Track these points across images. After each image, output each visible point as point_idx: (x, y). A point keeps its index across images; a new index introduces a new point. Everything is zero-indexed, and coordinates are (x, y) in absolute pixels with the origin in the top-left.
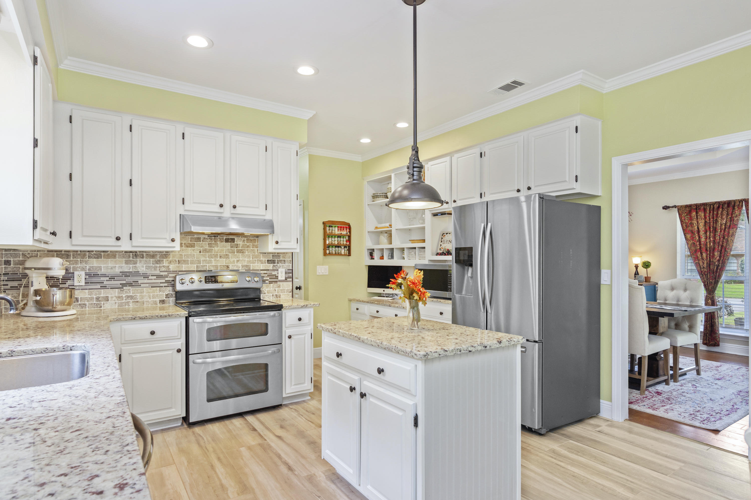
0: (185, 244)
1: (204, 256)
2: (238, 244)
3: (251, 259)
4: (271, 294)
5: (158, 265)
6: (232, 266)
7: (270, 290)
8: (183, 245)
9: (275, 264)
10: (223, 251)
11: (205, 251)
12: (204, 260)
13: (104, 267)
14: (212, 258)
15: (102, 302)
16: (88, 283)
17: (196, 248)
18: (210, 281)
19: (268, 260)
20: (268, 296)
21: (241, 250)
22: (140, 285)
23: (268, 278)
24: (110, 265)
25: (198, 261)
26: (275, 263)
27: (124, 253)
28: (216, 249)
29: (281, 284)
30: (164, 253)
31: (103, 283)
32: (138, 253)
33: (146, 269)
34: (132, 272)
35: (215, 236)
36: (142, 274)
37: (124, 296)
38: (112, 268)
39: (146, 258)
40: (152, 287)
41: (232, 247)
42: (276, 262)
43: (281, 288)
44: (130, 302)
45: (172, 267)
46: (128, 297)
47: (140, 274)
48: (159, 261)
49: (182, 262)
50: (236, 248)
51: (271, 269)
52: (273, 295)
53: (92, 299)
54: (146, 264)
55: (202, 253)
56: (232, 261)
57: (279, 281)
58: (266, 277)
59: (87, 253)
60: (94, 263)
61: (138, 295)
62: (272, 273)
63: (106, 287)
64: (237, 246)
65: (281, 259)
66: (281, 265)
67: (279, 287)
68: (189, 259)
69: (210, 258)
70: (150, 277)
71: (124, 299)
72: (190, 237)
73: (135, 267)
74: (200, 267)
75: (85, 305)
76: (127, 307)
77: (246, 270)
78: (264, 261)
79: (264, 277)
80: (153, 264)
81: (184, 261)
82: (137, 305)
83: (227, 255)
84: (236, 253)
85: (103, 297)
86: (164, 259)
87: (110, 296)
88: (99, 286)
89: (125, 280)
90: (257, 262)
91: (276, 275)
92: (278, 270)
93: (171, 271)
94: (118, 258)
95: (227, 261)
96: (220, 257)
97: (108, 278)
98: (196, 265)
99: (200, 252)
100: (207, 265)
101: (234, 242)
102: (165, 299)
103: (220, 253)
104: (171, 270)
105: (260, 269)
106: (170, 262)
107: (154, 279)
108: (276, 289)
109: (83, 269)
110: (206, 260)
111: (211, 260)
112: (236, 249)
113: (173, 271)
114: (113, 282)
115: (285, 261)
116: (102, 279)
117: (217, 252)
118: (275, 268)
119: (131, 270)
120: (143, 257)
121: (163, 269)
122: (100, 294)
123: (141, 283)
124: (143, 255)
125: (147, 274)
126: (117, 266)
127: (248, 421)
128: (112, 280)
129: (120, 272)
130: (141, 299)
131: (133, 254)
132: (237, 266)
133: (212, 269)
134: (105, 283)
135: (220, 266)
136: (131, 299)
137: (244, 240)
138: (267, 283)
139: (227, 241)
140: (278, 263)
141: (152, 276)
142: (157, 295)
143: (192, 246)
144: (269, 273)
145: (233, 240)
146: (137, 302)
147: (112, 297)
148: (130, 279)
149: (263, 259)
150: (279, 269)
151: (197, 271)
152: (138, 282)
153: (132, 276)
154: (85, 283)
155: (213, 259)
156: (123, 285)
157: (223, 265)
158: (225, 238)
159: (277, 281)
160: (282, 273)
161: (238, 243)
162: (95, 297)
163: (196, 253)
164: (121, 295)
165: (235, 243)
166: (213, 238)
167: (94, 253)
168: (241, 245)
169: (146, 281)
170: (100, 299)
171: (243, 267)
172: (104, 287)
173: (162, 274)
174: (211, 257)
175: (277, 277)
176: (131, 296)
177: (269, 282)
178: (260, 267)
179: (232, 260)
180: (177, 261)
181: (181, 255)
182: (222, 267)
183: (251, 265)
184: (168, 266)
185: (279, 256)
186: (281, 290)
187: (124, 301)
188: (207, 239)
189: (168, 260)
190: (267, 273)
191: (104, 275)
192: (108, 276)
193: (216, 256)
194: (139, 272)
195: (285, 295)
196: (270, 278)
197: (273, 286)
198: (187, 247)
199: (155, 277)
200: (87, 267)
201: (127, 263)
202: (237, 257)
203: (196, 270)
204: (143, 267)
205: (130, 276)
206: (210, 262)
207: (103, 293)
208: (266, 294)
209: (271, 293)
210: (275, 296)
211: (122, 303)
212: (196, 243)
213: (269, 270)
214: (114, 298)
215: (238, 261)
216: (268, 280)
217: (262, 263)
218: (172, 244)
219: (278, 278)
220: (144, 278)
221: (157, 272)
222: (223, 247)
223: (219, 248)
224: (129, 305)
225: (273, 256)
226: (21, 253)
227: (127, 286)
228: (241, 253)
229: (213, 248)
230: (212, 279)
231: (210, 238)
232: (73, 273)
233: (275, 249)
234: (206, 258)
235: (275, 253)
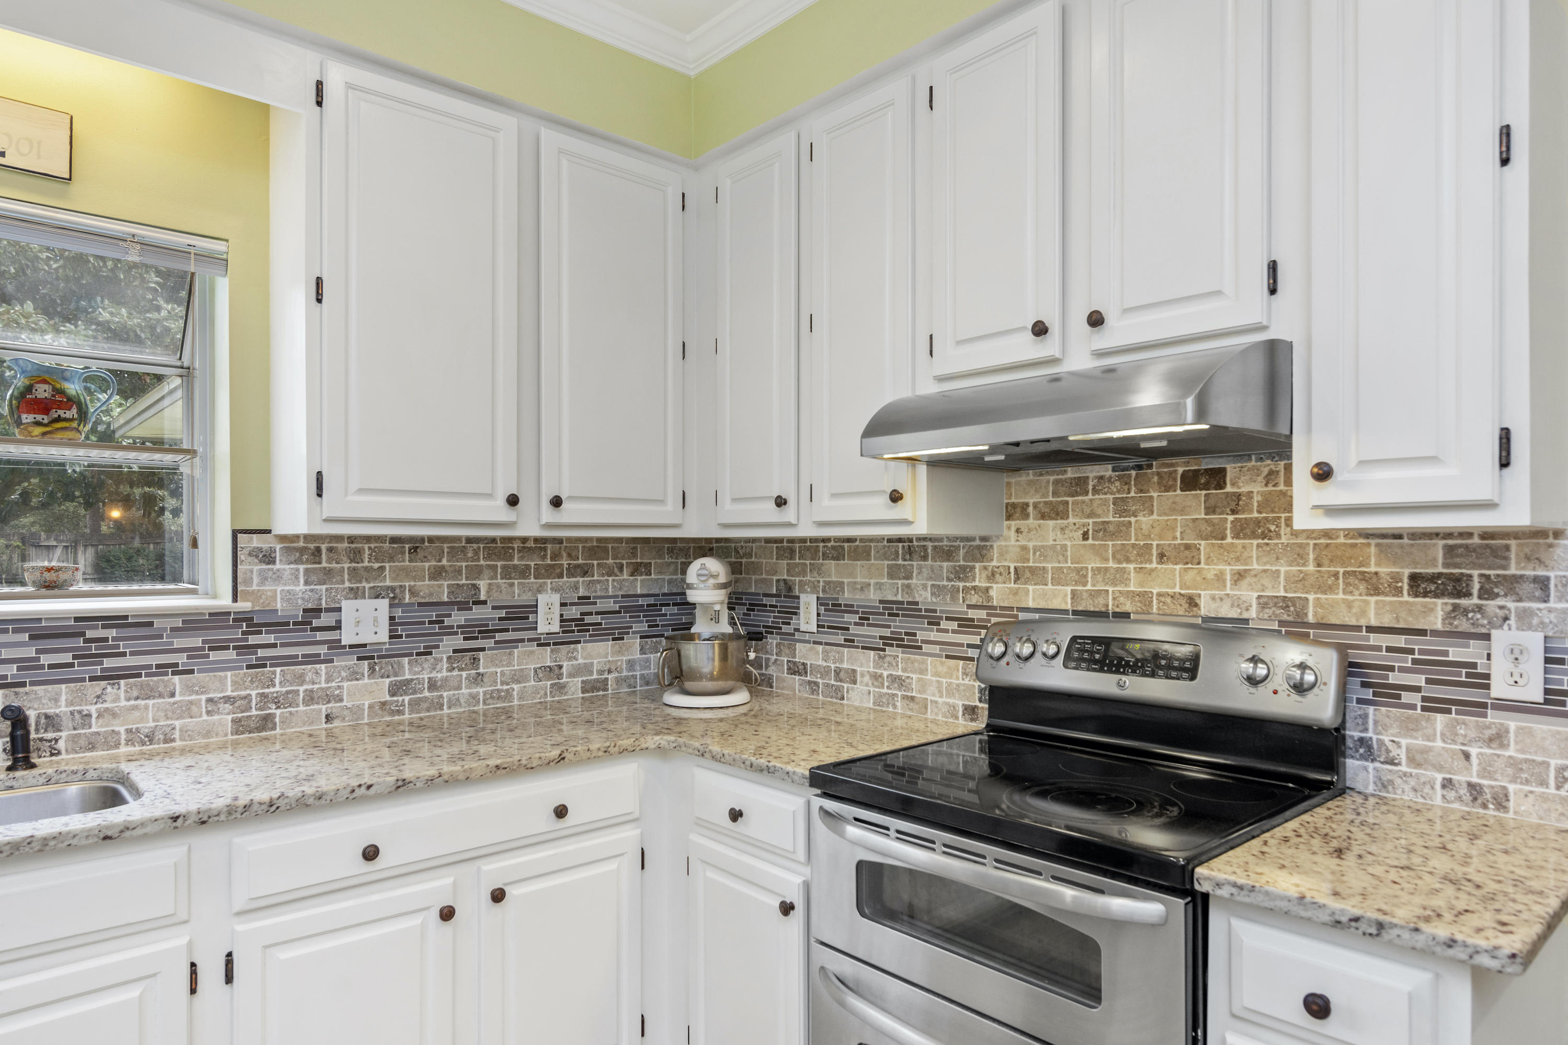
0: (1035, 506)
1: (1099, 552)
2: (1238, 496)
3: (1311, 568)
4: (1439, 777)
5: (961, 584)
6: (1213, 598)
7: (1426, 751)
8: (1031, 509)
9: (1464, 602)
10: (1174, 529)
11: (1103, 530)
12: (1099, 569)
13: (849, 583)
14: (1128, 560)
15: (845, 685)
16: (823, 627)
17: (1071, 520)
18: (1084, 660)
19: (1414, 578)
20: (1412, 782)
21: (1258, 522)
22: (920, 648)
23: (1419, 680)
24: (859, 580)
25: (1078, 571)
26: (1468, 595)
27: (885, 543)
28: (1145, 520)
29: (1513, 723)
30: (978, 542)
31: (848, 629)
32: (915, 543)
33: (932, 594)
34: (902, 603)
35: (1139, 467)
36: (926, 610)
37: (885, 673)
38: (862, 589)
39: (934, 560)
40: (948, 657)
41: (1210, 510)
42: (1476, 587)
43: (1511, 752)
44: (896, 695)
45: (999, 593)
46: (894, 679)
47: (920, 610)
48: (963, 569)
49: (1028, 574)
50: (1233, 512)
51: (1439, 626)
52: (1447, 784)
53: (827, 670)
54: (930, 578)
55: (1090, 541)
56: (1210, 575)
57: (1495, 707)
58: (1402, 670)
59: (822, 544)
60: (833, 570)
61: (914, 676)
62: (1446, 653)
63: (853, 641)
64: (1236, 503)
65: (1513, 571)
66: (1512, 605)
67: (1498, 738)
68: (1049, 566)
69: (1119, 562)
70: (944, 624)
71: (886, 684)
72: (1052, 478)
73: (908, 586)
74: (1085, 595)
75: (816, 684)
76: (891, 709)
77: (1282, 623)
78: (1386, 579)
79: (1392, 669)
80: (949, 580)
81: (1033, 570)
82: (911, 710)
83: (1187, 547)
84: (1229, 540)
85: (847, 670)
86: (977, 565)
87: (858, 669)
88: (840, 639)
89: (889, 627)
90: (1347, 584)
91: (1474, 666)
92: (1487, 637)
93: (994, 608)
94: (876, 559)
95: (1190, 575)
96: (1161, 556)
97: (855, 618)
98: (1069, 589)
99: (1085, 536)
100: (1111, 589)
101: (1221, 485)
102: (978, 703)
103: (1161, 538)
104: (995, 604)
105: (1363, 622)
106: (993, 574)
107: (954, 632)
108: (1474, 751)
109: (815, 587)
110: (1106, 569)
111: (1123, 570)
112: (1231, 518)
113: (1002, 608)
114: (864, 630)
115: (1543, 583)
116: (848, 618)
117: (1148, 537)
118: (1463, 625)
119: (899, 598)
120: (925, 558)
121: (974, 599)
122: (842, 661)
123: (924, 642)
124: (925, 548)
125: (935, 611)
126: (872, 581)
128: (863, 625)
129: (881, 602)
130: (920, 692)
131: (903, 547)
132: (1237, 602)
133: (1128, 607)
134: (853, 630)
135: (1160, 595)
136: (900, 689)
137: (1271, 473)
138: (1413, 707)
139: (1190, 482)
140: (1486, 593)
141: (948, 619)
142: (958, 685)
143: (1056, 512)
144: (1421, 652)
145: (1217, 477)
146: (912, 698)
147: (862, 675)
148: (899, 625)
149: (1384, 570)
150: (1495, 633)
151: (1075, 613)
152: (915, 635)
153: (904, 616)
154: (818, 626)
155: (1131, 566)
156: (887, 641)
157: (1170, 591)
158: (1180, 470)
159: (1484, 705)
160: (1516, 655)
161: (1245, 489)
162: (833, 666)
163: (1072, 541)
164: (879, 671)
165: (1229, 489)
166: (1133, 473)
167: (832, 543)
168: (1257, 498)
169: (933, 635)
170: (842, 675)
171: (1263, 603)
172: (849, 642)
173: (972, 614)
174: (1122, 555)
175: (1482, 681)
176: (899, 678)
177: (1424, 699)
178: (1363, 613)
179: (1211, 570)
180: (1012, 570)
181: (1024, 548)
182: (1169, 600)
183: (1311, 597)
184: (987, 589)
185: (1500, 555)
186: (1513, 763)
187: (885, 690)
188: (1110, 480)
189: (985, 568)
190: (1411, 652)
191: (849, 608)
192: (857, 612)
193: (1143, 552)
194: (917, 603)
195: (1544, 798)
196: (1428, 681)
197: (1451, 728)
198: (1043, 517)
199: (954, 625)
200: (821, 584)
201: (893, 573)
202: (1238, 559)
203: (1069, 607)
204: (925, 587)
205: (897, 615)
206: (1120, 577)
207: (851, 659)
208: (1404, 768)
209: (1440, 769)
210: (1464, 791)
211: (881, 695)
212: (1070, 499)
213: (1422, 632)
214: (867, 679)
215: (1240, 576)
216: (1417, 689)
217: (1376, 591)
219: (1487, 687)
220: (929, 623)
221: (960, 608)
222: (1173, 510)
223: (1155, 517)
224: (895, 706)
225: (1450, 551)
227: (892, 645)
228: (1254, 536)
229: (1133, 519)
230: (1091, 653)
231: (1120, 478)
232: (798, 598)
234: (1107, 560)
235: (1466, 534)
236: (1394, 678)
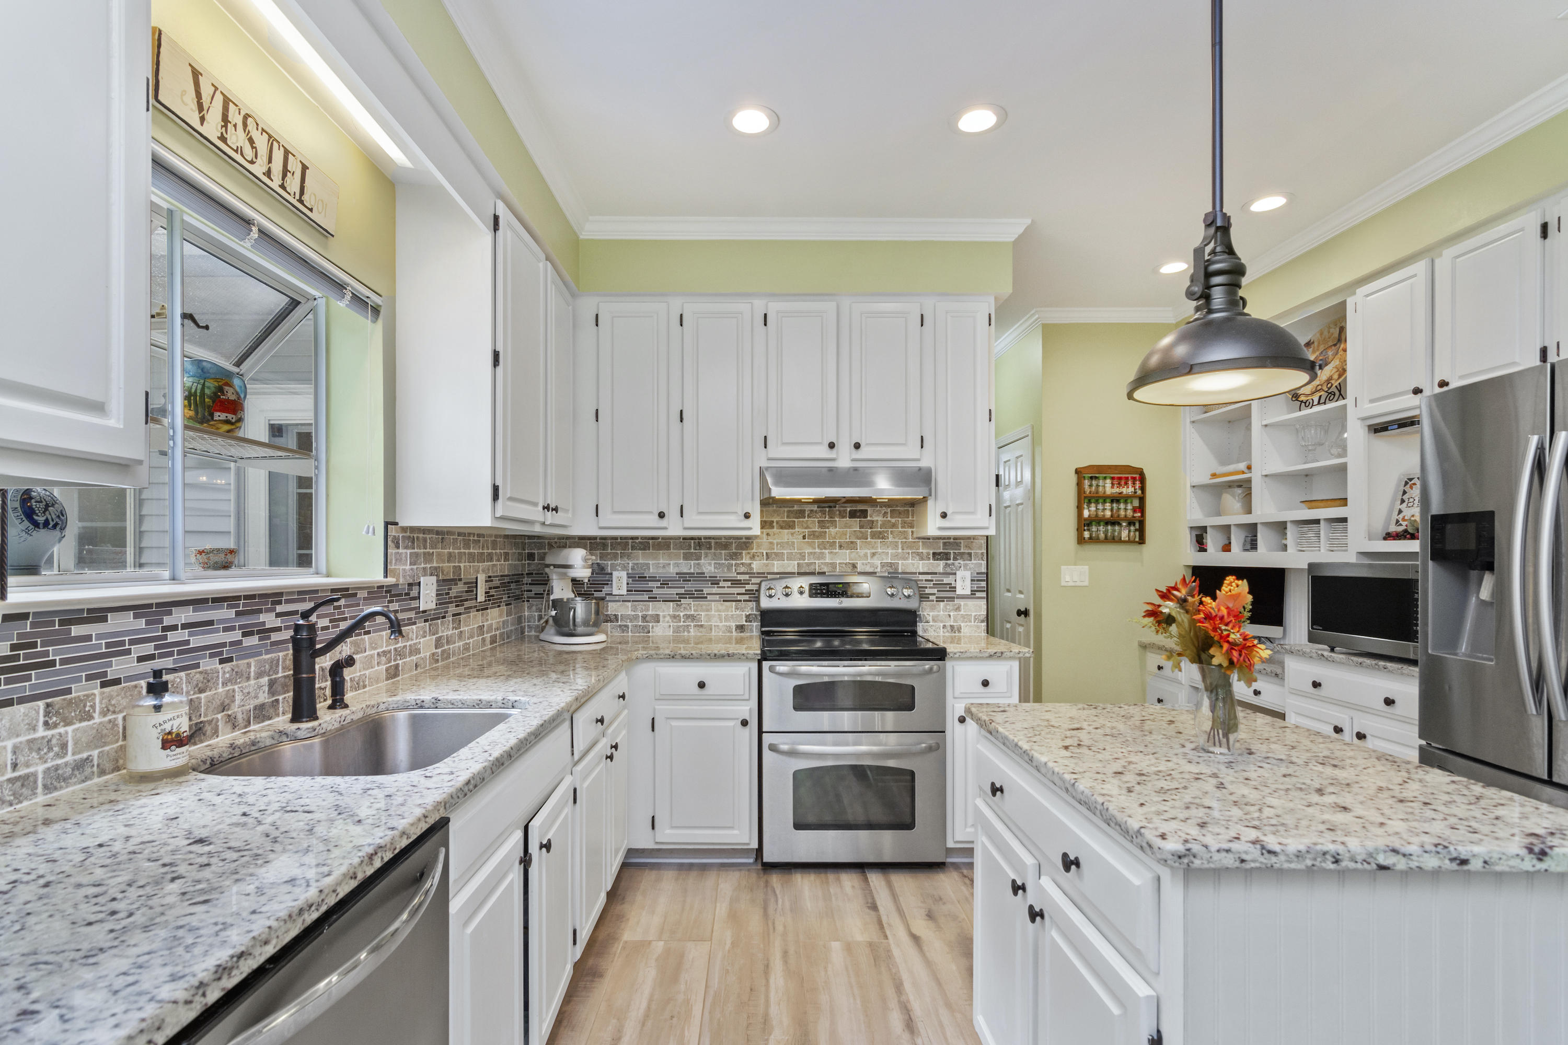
0: (777, 522)
1: (811, 545)
2: (873, 521)
3: (900, 550)
4: (942, 625)
5: (734, 562)
6: (863, 564)
7: (938, 616)
8: (775, 524)
9: (948, 562)
10: (846, 535)
11: (813, 535)
12: (811, 553)
13: (653, 564)
14: (825, 548)
15: (651, 624)
16: (632, 591)
17: (797, 530)
18: (819, 594)
19: (934, 554)
20: (934, 628)
21: (880, 532)
22: (706, 598)
23: (935, 591)
24: (661, 561)
25: (800, 554)
26: (950, 559)
27: (681, 540)
28: (833, 530)
29: (962, 602)
30: (744, 540)
31: (652, 591)
32: (703, 540)
33: (715, 568)
34: (694, 574)
35: (830, 507)
36: (710, 577)
37: (682, 614)
38: (664, 567)
39: (715, 549)
40: (724, 601)
41: (861, 527)
42: (952, 556)
43: (962, 613)
44: (690, 625)
45: (756, 566)
46: (688, 617)
47: (706, 577)
48: (735, 554)
49: (773, 556)
50: (871, 528)
51: (941, 571)
52: (944, 627)
53: (636, 617)
54: (714, 559)
55: (806, 540)
56: (862, 554)
57: (957, 598)
58: (930, 588)
59: (630, 541)
60: (641, 558)
61: (703, 613)
62: (943, 581)
63: (656, 598)
64: (872, 524)
65: (962, 551)
66: (962, 562)
67: (958, 609)
68: (785, 552)
69: (821, 549)
70: (721, 584)
71: (682, 620)
72: (786, 509)
73: (698, 564)
74: (804, 565)
75: (627, 626)
76: (686, 633)
77: (889, 573)
78: (925, 554)
79: (926, 588)
80: (726, 559)
81: (776, 554)
82: (701, 632)
83: (852, 542)
84: (869, 540)
85: (652, 616)
86: (744, 552)
87: (661, 614)
88: (646, 597)
89: (684, 587)
90: (912, 557)
91: (951, 584)
92: (955, 574)
93: (754, 573)
94: (674, 549)
95: (853, 555)
96: (840, 546)
97: (658, 584)
98: (796, 562)
99: (804, 537)
100: (817, 562)
101: (866, 517)
102: (745, 623)
103: (840, 539)
104: (755, 571)
105: (918, 571)
106: (754, 556)
107: (728, 587)
108: (952, 614)
109: (625, 567)
110: (815, 553)
111: (823, 553)
112: (870, 530)
113: (758, 573)
114: (666, 591)
115: (970, 554)
116: (651, 584)
117: (835, 538)
118: (948, 570)
119: (692, 571)
120: (710, 548)
121: (742, 569)
122: (648, 610)
123: (707, 594)
124: (710, 543)
125: (716, 577)
126: (672, 562)
127: (869, 885)
128: (664, 588)
129: (677, 574)
130: (707, 622)
131: (694, 543)
132: (872, 565)
133: (825, 569)
134: (655, 591)
135: (840, 563)
136: (692, 621)
137: (885, 513)
138: (933, 601)
139: (853, 515)
140: (955, 559)
141: (724, 581)
142: (732, 615)
143: (790, 526)
144: (936, 581)
145: (864, 514)
146: (702, 626)
147: (664, 617)
148: (691, 586)
149: (925, 551)
150: (957, 572)
151: (799, 573)
152: (702, 591)
153: (694, 581)
154: (628, 591)
155: (827, 551)
156: (681, 596)
157: (845, 562)
158: (848, 509)
159: (954, 598)
160: (963, 579)
161: (875, 519)
162: (640, 614)
163: (797, 539)
164: (677, 613)
165: (869, 518)
166: (827, 509)
167: (639, 540)
168: (880, 523)
169: (715, 590)
170: (648, 618)
171: (883, 565)
172: (653, 599)
173: (739, 577)
174: (823, 546)
175: (953, 589)
176: (692, 615)
177: (937, 598)
178: (918, 567)
179: (862, 552)
180: (765, 554)
181: (771, 543)
182: (844, 565)
183: (900, 562)
184: (750, 564)
185: (958, 545)
186: (963, 616)
187: (682, 624)
188: (816, 511)
189: (749, 553)
190: (932, 581)
191: (653, 579)
192: (660, 581)
193: (832, 545)
194: (704, 573)
195: (971, 626)
196: (938, 591)
197: (945, 606)
198: (782, 528)
199: (729, 584)
200: (630, 565)
201: (687, 557)
202: (873, 547)
203: (796, 571)
204: (710, 564)
205: (690, 581)
206: (821, 556)
207: (652, 609)
208: (931, 624)
209: (942, 622)
210: (949, 628)
211: (678, 627)
212: (796, 520)
213: (936, 573)
214: (668, 618)
215: (874, 554)
216: (934, 594)
217: (922, 559)
218: (746, 523)
219: (955, 591)
220: (712, 584)
221: (733, 575)
222: (846, 527)
223: (837, 529)
224: (689, 632)
225: (945, 544)
226: (547, 541)
227: (686, 598)
228: (879, 538)
229: (827, 530)
230: (821, 590)
231: (821, 511)
232: (611, 574)
233: (940, 529)
234: (815, 549)
235: (949, 538)
236: (928, 591)
